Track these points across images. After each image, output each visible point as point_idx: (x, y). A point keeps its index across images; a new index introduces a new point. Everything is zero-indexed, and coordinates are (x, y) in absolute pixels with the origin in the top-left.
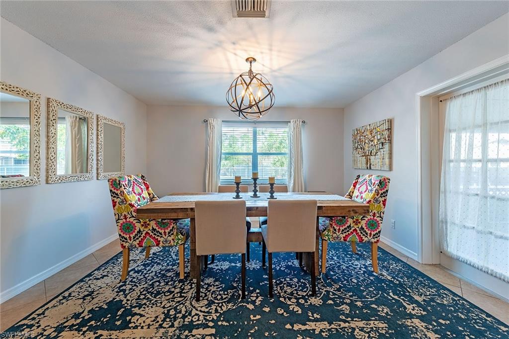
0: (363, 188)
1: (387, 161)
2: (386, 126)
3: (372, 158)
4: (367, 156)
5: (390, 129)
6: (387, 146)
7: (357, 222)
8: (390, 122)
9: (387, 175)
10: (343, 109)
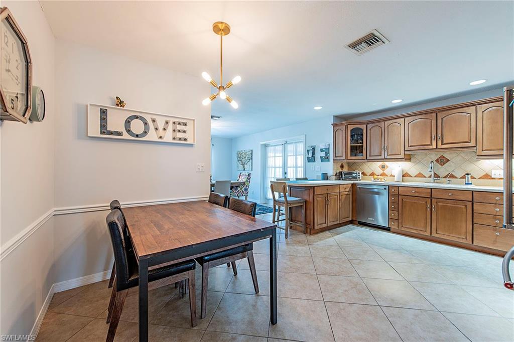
0: (243, 177)
1: (251, 167)
2: (250, 153)
3: (245, 165)
4: (243, 164)
5: (252, 154)
6: (251, 161)
7: (241, 189)
8: (252, 151)
9: (250, 172)
10: (232, 139)
